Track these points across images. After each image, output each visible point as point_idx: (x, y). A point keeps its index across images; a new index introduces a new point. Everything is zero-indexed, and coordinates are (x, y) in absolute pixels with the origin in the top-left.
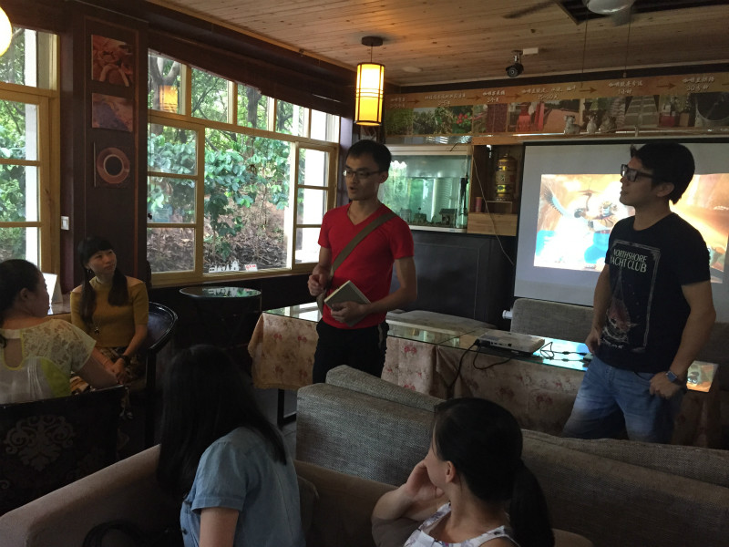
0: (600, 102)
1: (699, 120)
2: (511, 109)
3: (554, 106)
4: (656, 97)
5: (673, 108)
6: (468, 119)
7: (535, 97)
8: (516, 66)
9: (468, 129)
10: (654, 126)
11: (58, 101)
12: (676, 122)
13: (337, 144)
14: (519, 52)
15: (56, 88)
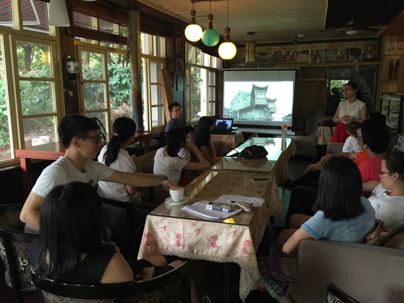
1: (350, 57)
2: (283, 54)
6: (266, 57)
7: (292, 49)
8: (296, 40)
9: (266, 61)
10: (335, 59)
11: (165, 61)
12: (343, 58)
13: (217, 69)
14: (296, 36)
15: (165, 57)
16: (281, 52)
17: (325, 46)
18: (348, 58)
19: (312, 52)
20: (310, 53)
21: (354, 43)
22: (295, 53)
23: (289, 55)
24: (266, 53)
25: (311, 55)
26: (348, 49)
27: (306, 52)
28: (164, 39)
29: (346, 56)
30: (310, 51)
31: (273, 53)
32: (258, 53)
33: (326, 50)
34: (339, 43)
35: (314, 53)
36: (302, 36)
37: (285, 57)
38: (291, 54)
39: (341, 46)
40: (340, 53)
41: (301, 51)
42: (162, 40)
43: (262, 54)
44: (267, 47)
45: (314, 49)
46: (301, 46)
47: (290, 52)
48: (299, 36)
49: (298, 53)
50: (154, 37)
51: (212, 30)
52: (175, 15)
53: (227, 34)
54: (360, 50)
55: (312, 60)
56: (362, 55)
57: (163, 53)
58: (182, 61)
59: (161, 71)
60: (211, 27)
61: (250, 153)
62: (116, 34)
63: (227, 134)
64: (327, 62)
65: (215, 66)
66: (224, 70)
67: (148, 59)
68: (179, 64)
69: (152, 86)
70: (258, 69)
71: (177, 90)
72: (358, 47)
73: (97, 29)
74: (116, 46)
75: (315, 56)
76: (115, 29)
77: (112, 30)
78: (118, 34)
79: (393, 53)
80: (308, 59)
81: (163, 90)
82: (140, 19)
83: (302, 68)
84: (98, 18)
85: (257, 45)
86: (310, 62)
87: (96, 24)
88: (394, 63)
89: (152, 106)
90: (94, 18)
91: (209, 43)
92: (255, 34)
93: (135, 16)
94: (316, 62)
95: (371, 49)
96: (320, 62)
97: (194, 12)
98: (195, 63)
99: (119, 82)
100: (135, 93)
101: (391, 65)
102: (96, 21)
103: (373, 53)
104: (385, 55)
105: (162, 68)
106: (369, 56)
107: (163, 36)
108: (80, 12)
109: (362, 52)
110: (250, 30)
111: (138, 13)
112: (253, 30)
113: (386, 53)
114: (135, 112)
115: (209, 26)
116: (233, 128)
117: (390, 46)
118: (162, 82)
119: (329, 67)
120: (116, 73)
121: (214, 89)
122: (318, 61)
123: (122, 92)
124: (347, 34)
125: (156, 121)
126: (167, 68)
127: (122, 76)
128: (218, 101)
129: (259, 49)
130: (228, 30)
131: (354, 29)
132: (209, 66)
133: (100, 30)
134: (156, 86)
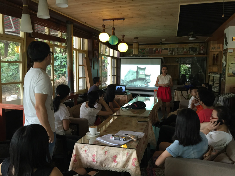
0: (172, 48)
1: (191, 52)
2: (154, 49)
3: (163, 49)
4: (183, 48)
5: (186, 50)
6: (145, 51)
7: (159, 47)
8: (161, 42)
9: (144, 53)
10: (183, 53)
11: (87, 53)
12: (187, 52)
13: (117, 57)
14: (161, 40)
15: (87, 50)
16: (153, 49)
17: (177, 46)
18: (190, 53)
19: (170, 49)
20: (169, 49)
21: (193, 45)
22: (161, 49)
23: (157, 50)
24: (145, 49)
25: (170, 51)
26: (190, 48)
27: (167, 49)
28: (87, 40)
29: (189, 52)
30: (169, 48)
31: (148, 49)
32: (140, 49)
33: (178, 48)
34: (185, 45)
35: (171, 50)
36: (165, 40)
37: (155, 51)
38: (158, 50)
39: (186, 46)
40: (185, 50)
41: (164, 48)
42: (86, 41)
43: (142, 49)
44: (145, 46)
45: (171, 48)
46: (164, 45)
47: (158, 49)
48: (163, 40)
49: (162, 49)
50: (81, 39)
51: (114, 36)
52: (93, 27)
53: (123, 38)
54: (196, 48)
55: (170, 53)
56: (197, 51)
57: (86, 48)
58: (97, 52)
59: (85, 58)
60: (114, 34)
61: (136, 105)
62: (59, 37)
63: (123, 95)
64: (178, 55)
65: (116, 56)
66: (121, 58)
67: (77, 51)
68: (95, 54)
69: (79, 66)
70: (140, 57)
71: (94, 69)
72: (195, 47)
73: (48, 34)
74: (59, 44)
75: (172, 51)
76: (59, 34)
77: (57, 35)
78: (60, 37)
79: (214, 50)
80: (168, 53)
81: (86, 69)
82: (74, 29)
83: (165, 58)
84: (49, 28)
85: (139, 45)
86: (169, 54)
87: (48, 31)
88: (216, 56)
89: (79, 78)
90: (47, 28)
91: (113, 43)
92: (139, 39)
93: (70, 27)
94: (172, 55)
95: (202, 48)
96: (175, 55)
97: (104, 26)
98: (104, 54)
99: (60, 64)
100: (69, 70)
101: (214, 57)
102: (48, 29)
103: (204, 50)
104: (210, 51)
105: (85, 56)
106: (202, 52)
107: (86, 38)
108: (39, 24)
109: (198, 49)
110: (135, 36)
111: (72, 25)
112: (137, 37)
113: (211, 50)
114: (69, 81)
115: (112, 34)
116: (126, 91)
117: (213, 46)
118: (86, 65)
119: (180, 57)
120: (58, 59)
121: (115, 68)
122: (173, 54)
123: (62, 70)
124: (189, 40)
125: (81, 87)
126: (89, 56)
127: (62, 60)
128: (117, 75)
129: (140, 47)
130: (123, 36)
131: (193, 37)
132: (113, 56)
133: (50, 34)
134: (82, 66)
